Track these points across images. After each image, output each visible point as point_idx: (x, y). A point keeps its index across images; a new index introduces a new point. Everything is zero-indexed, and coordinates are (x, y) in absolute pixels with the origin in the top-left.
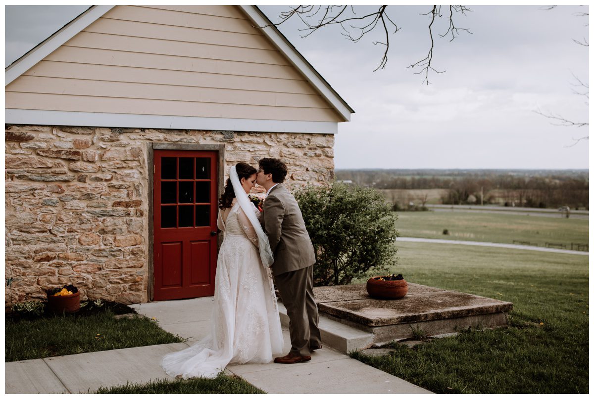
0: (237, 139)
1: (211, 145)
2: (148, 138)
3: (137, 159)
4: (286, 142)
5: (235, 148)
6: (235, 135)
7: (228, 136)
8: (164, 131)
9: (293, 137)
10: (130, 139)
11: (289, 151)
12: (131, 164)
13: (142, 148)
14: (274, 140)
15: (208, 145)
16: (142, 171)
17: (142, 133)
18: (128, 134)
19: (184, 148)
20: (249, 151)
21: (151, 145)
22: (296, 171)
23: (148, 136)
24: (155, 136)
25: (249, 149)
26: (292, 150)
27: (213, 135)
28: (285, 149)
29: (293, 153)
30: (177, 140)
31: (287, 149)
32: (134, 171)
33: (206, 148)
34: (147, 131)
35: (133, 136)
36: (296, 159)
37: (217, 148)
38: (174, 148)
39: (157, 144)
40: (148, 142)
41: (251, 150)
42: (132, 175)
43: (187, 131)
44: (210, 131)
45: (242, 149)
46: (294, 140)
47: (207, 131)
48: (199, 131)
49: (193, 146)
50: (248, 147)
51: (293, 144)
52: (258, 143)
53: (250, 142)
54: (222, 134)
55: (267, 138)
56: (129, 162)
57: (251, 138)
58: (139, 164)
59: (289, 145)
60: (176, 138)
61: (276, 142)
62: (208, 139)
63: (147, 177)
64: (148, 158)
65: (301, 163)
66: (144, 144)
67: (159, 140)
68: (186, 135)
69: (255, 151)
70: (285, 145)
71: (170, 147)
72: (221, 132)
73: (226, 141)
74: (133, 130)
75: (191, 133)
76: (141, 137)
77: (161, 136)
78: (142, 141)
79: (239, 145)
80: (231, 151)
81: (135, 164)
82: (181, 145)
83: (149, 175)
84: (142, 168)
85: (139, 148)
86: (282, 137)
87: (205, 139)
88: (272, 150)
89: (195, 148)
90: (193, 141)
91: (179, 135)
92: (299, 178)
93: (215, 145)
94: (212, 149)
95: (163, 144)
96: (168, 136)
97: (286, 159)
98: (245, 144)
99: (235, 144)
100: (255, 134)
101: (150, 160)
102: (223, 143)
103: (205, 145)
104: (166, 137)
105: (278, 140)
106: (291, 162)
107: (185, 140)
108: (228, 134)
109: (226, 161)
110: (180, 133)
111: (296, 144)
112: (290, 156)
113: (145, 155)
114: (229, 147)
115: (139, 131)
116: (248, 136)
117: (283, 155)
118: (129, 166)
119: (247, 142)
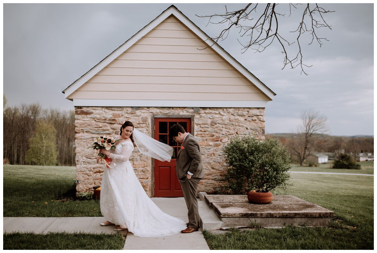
0: (202, 111)
1: (187, 115)
2: (151, 112)
3: (145, 123)
4: (233, 113)
5: (201, 116)
6: (201, 109)
7: (196, 110)
8: (160, 108)
9: (237, 110)
10: (142, 112)
11: (235, 118)
12: (142, 125)
13: (148, 117)
14: (225, 112)
15: (184, 115)
16: (148, 129)
17: (148, 109)
18: (141, 110)
19: (171, 117)
20: (210, 118)
21: (153, 115)
22: (240, 129)
23: (151, 111)
24: (155, 111)
25: (210, 117)
26: (237, 117)
27: (187, 110)
28: (232, 117)
29: (238, 119)
30: (167, 113)
31: (234, 117)
32: (144, 129)
33: (184, 117)
34: (151, 108)
35: (143, 111)
36: (239, 123)
37: (190, 117)
38: (165, 117)
39: (156, 115)
40: (151, 114)
41: (211, 117)
42: (142, 131)
43: (173, 108)
44: (186, 107)
45: (205, 117)
46: (238, 112)
47: (184, 108)
48: (179, 107)
49: (176, 116)
50: (209, 116)
51: (237, 114)
52: (216, 114)
53: (211, 113)
54: (193, 109)
55: (221, 111)
56: (141, 124)
57: (211, 111)
58: (146, 125)
59: (235, 114)
60: (166, 111)
61: (227, 113)
62: (185, 112)
63: (151, 132)
64: (151, 122)
65: (243, 125)
66: (149, 115)
67: (157, 113)
68: (172, 110)
69: (213, 118)
70: (233, 115)
71: (163, 117)
72: (192, 108)
73: (195, 113)
74: (143, 108)
75: (175, 109)
76: (147, 112)
77: (158, 111)
78: (148, 114)
79: (203, 115)
80: (199, 118)
81: (144, 125)
82: (169, 115)
83: (152, 131)
84: (148, 127)
85: (146, 117)
86: (231, 110)
87: (183, 112)
88: (224, 117)
89: (177, 117)
90: (176, 113)
91: (168, 110)
92: (242, 133)
93: (189, 115)
94: (187, 117)
95: (159, 115)
96: (162, 111)
97: (233, 122)
98: (208, 114)
99: (201, 114)
100: (213, 109)
101: (152, 123)
102: (194, 114)
103: (183, 115)
104: (161, 111)
105: (228, 112)
106: (237, 124)
107: (171, 113)
108: (196, 109)
109: (196, 124)
110: (168, 109)
111: (239, 114)
112: (235, 121)
113: (150, 121)
114: (197, 116)
115: (146, 108)
116: (209, 110)
117: (231, 120)
118: (141, 127)
119: (209, 113)
